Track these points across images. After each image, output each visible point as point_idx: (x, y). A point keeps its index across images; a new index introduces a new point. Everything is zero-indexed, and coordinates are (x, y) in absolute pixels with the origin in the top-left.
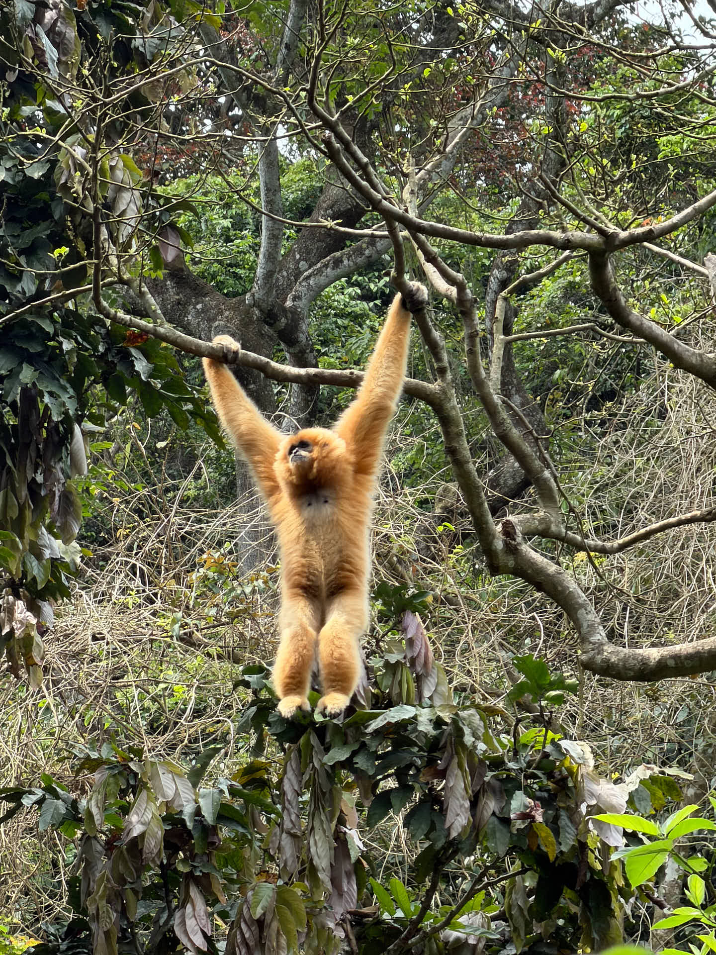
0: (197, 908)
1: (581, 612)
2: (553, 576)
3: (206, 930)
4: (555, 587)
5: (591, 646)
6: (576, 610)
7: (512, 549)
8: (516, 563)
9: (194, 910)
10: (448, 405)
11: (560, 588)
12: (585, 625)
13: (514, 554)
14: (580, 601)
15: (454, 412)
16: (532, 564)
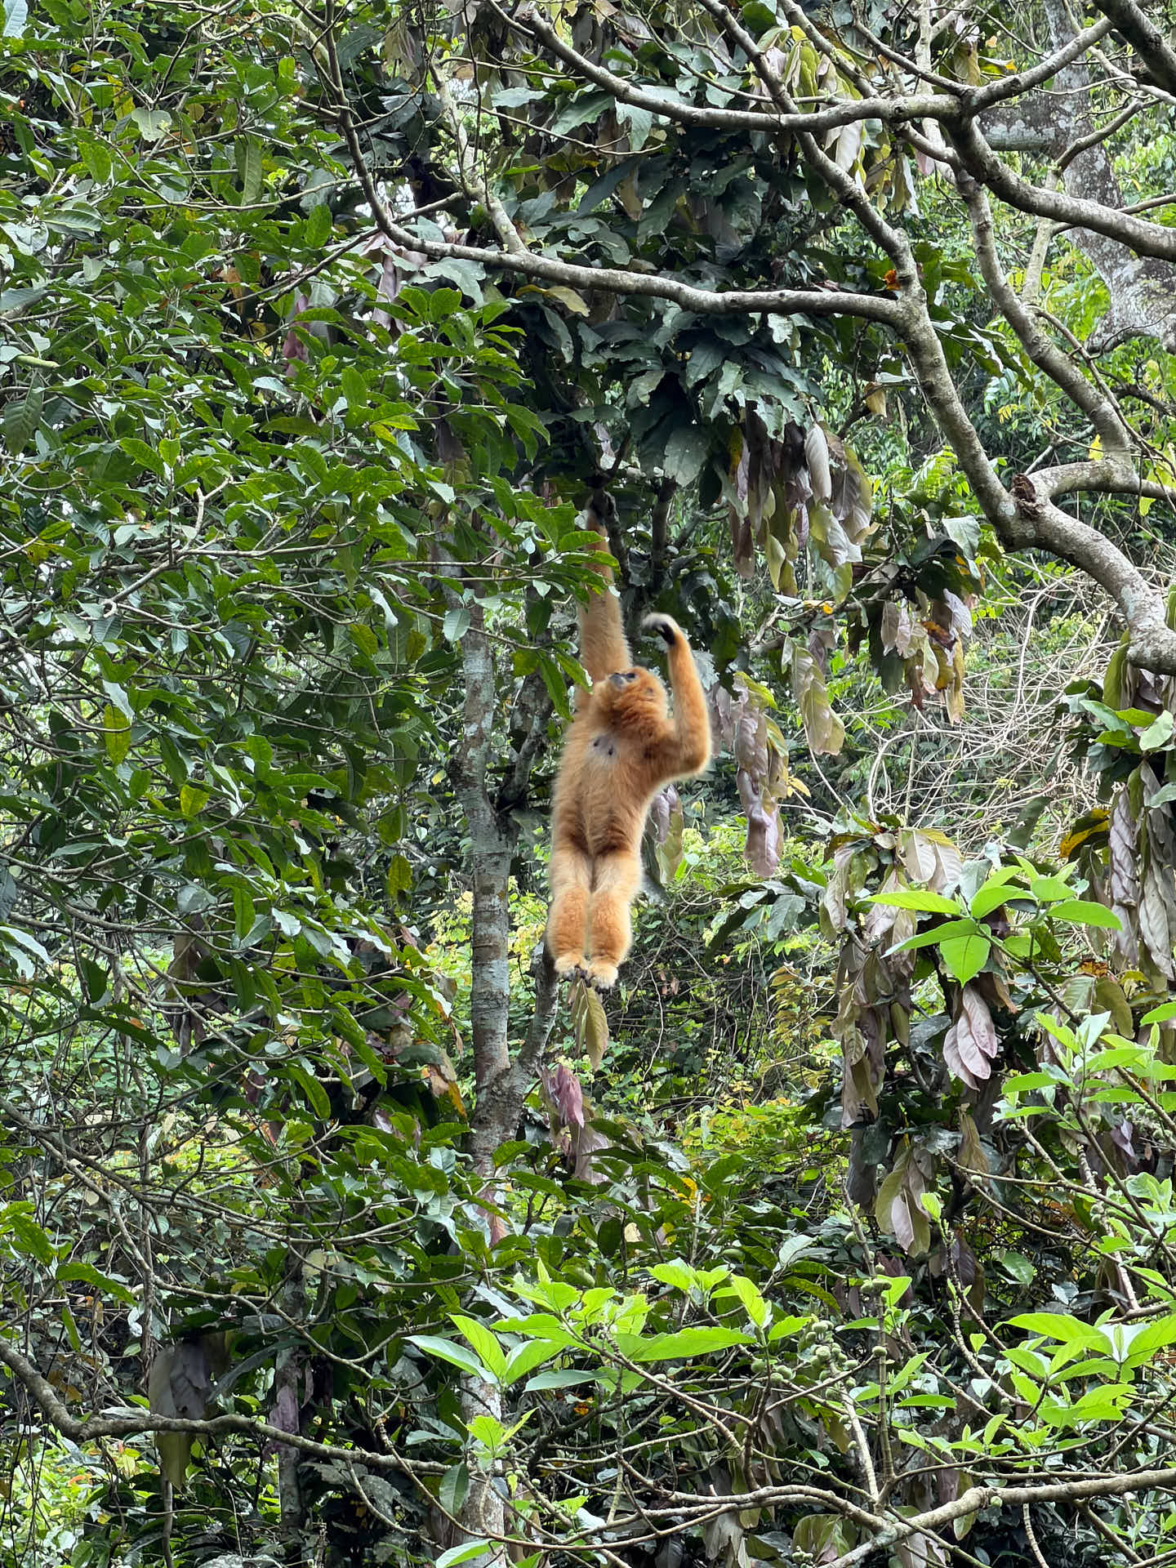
0: (974, 1023)
1: (1126, 591)
2: (1087, 545)
3: (987, 1051)
4: (1091, 559)
5: (1140, 635)
6: (1119, 588)
7: (1030, 515)
8: (1038, 531)
9: (970, 1024)
10: (915, 327)
11: (1097, 561)
12: (1131, 607)
13: (1032, 520)
14: (1124, 575)
15: (924, 336)
16: (1058, 531)
